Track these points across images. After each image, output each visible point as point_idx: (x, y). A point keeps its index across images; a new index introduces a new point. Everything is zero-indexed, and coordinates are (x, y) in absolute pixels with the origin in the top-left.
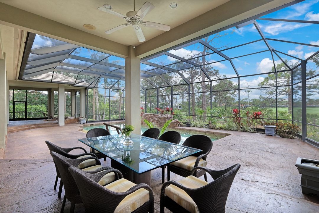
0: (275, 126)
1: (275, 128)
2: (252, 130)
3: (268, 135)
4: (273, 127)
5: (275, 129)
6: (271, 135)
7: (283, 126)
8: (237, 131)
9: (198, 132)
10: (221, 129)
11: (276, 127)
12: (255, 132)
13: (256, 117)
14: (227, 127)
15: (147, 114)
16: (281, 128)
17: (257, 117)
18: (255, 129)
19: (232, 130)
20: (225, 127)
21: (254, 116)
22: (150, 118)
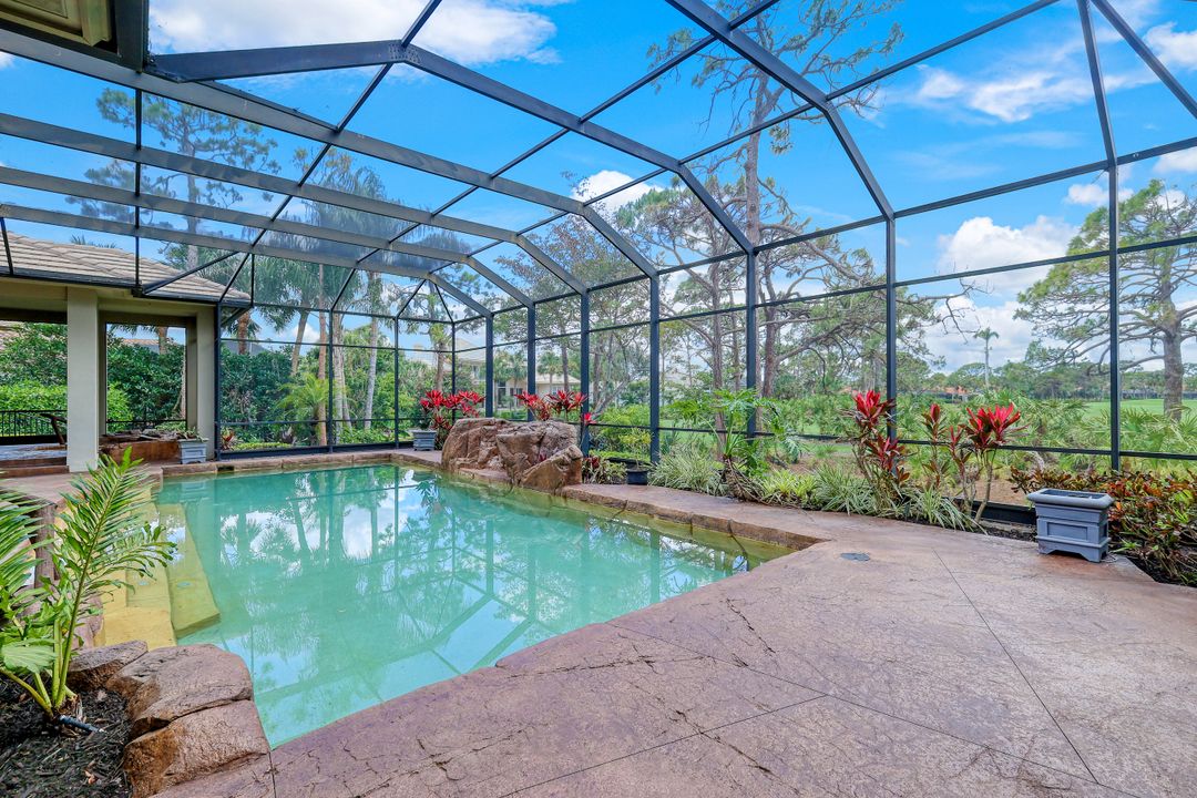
0: (1106, 500)
1: (1103, 510)
2: (956, 515)
3: (1056, 553)
4: (1090, 500)
5: (1103, 517)
6: (1078, 556)
7: (1164, 499)
8: (872, 515)
9: (656, 518)
10: (785, 501)
11: (1113, 505)
12: (977, 530)
13: (980, 441)
14: (819, 494)
15: (469, 423)
16: (1148, 514)
17: (992, 437)
18: (976, 506)
19: (844, 510)
20: (809, 493)
21: (969, 431)
22: (479, 439)
